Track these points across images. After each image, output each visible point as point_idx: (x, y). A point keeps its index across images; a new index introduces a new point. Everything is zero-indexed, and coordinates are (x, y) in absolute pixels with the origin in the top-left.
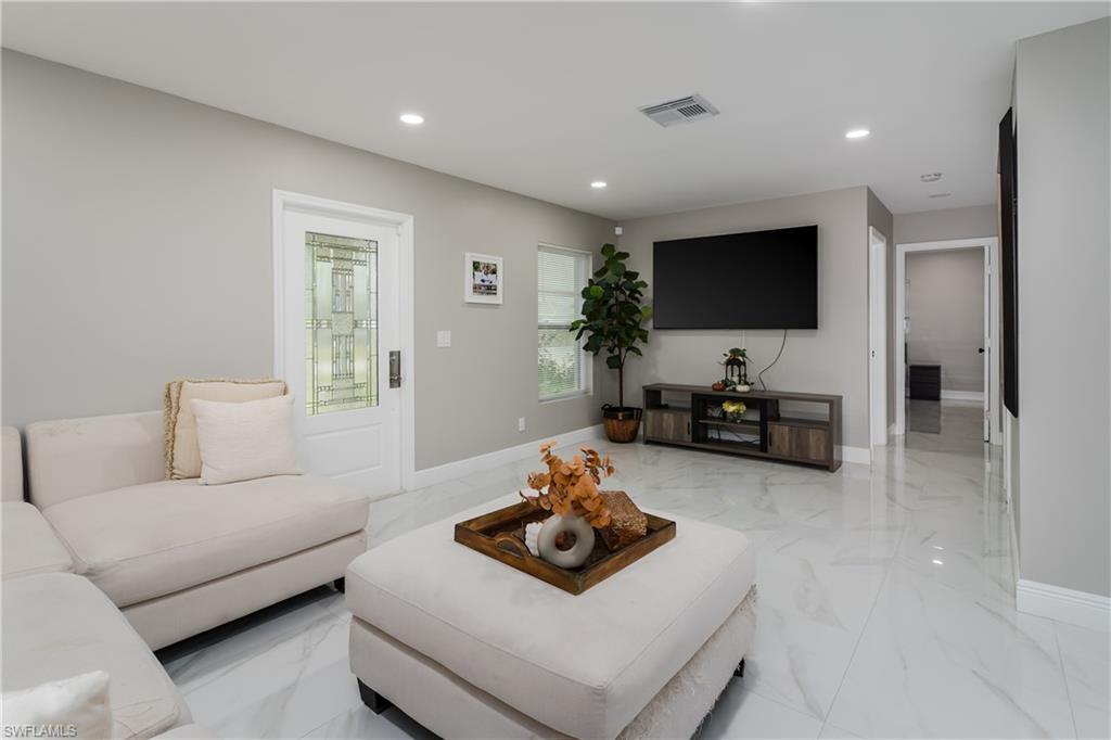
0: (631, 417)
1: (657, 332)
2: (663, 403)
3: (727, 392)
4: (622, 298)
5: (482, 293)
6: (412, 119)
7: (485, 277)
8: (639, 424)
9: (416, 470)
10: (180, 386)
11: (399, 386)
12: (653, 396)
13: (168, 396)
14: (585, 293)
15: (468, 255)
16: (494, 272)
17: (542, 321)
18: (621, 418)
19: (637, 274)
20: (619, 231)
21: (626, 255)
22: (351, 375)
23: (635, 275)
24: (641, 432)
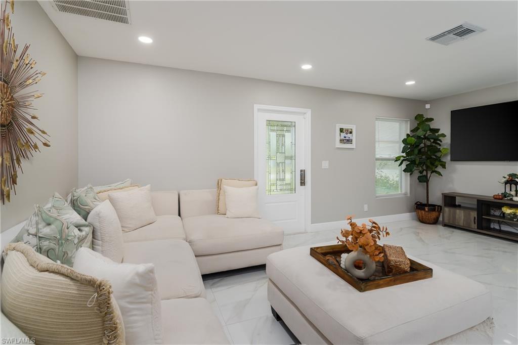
0: (434, 210)
1: (453, 162)
2: (457, 204)
3: (505, 200)
4: (428, 143)
5: (344, 143)
6: (307, 67)
7: (346, 135)
8: (440, 215)
9: (312, 223)
10: (221, 181)
11: (305, 185)
12: (450, 200)
13: (218, 184)
14: (404, 141)
15: (337, 125)
16: (351, 133)
17: (378, 156)
18: (427, 210)
19: (439, 130)
20: (428, 106)
21: (432, 120)
22: (284, 180)
23: (438, 130)
24: (441, 219)
